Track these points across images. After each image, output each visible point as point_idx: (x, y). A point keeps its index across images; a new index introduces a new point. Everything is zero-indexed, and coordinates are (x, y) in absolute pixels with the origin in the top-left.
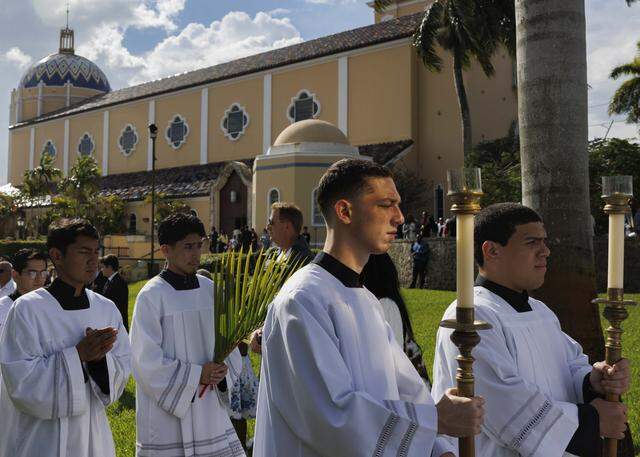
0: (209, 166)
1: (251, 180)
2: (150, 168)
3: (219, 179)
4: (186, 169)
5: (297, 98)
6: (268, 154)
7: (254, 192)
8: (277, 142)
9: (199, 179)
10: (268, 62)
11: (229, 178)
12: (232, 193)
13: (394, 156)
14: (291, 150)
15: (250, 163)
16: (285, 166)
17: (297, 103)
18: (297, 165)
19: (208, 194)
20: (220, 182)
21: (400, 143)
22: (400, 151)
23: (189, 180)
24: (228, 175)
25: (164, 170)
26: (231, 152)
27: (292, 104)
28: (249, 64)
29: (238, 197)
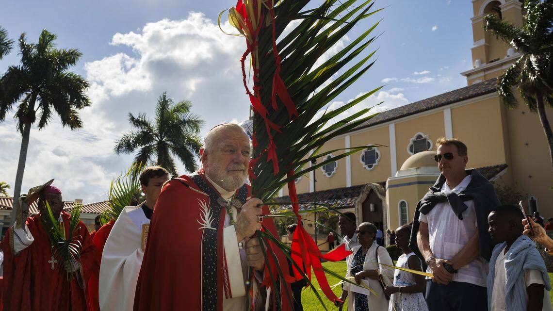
0: (353, 188)
1: (384, 195)
2: (312, 191)
3: (361, 196)
4: (337, 190)
5: (414, 138)
6: (396, 176)
7: (388, 203)
8: (403, 168)
9: (346, 196)
10: (391, 116)
11: (368, 195)
12: (371, 205)
13: (493, 175)
14: (414, 173)
15: (384, 184)
16: (409, 184)
17: (414, 142)
18: (419, 183)
19: (353, 207)
20: (362, 197)
21: (497, 166)
22: (498, 172)
23: (339, 198)
24: (367, 192)
25: (321, 192)
26: (369, 177)
27: (411, 143)
28: (377, 119)
29: (376, 207)
